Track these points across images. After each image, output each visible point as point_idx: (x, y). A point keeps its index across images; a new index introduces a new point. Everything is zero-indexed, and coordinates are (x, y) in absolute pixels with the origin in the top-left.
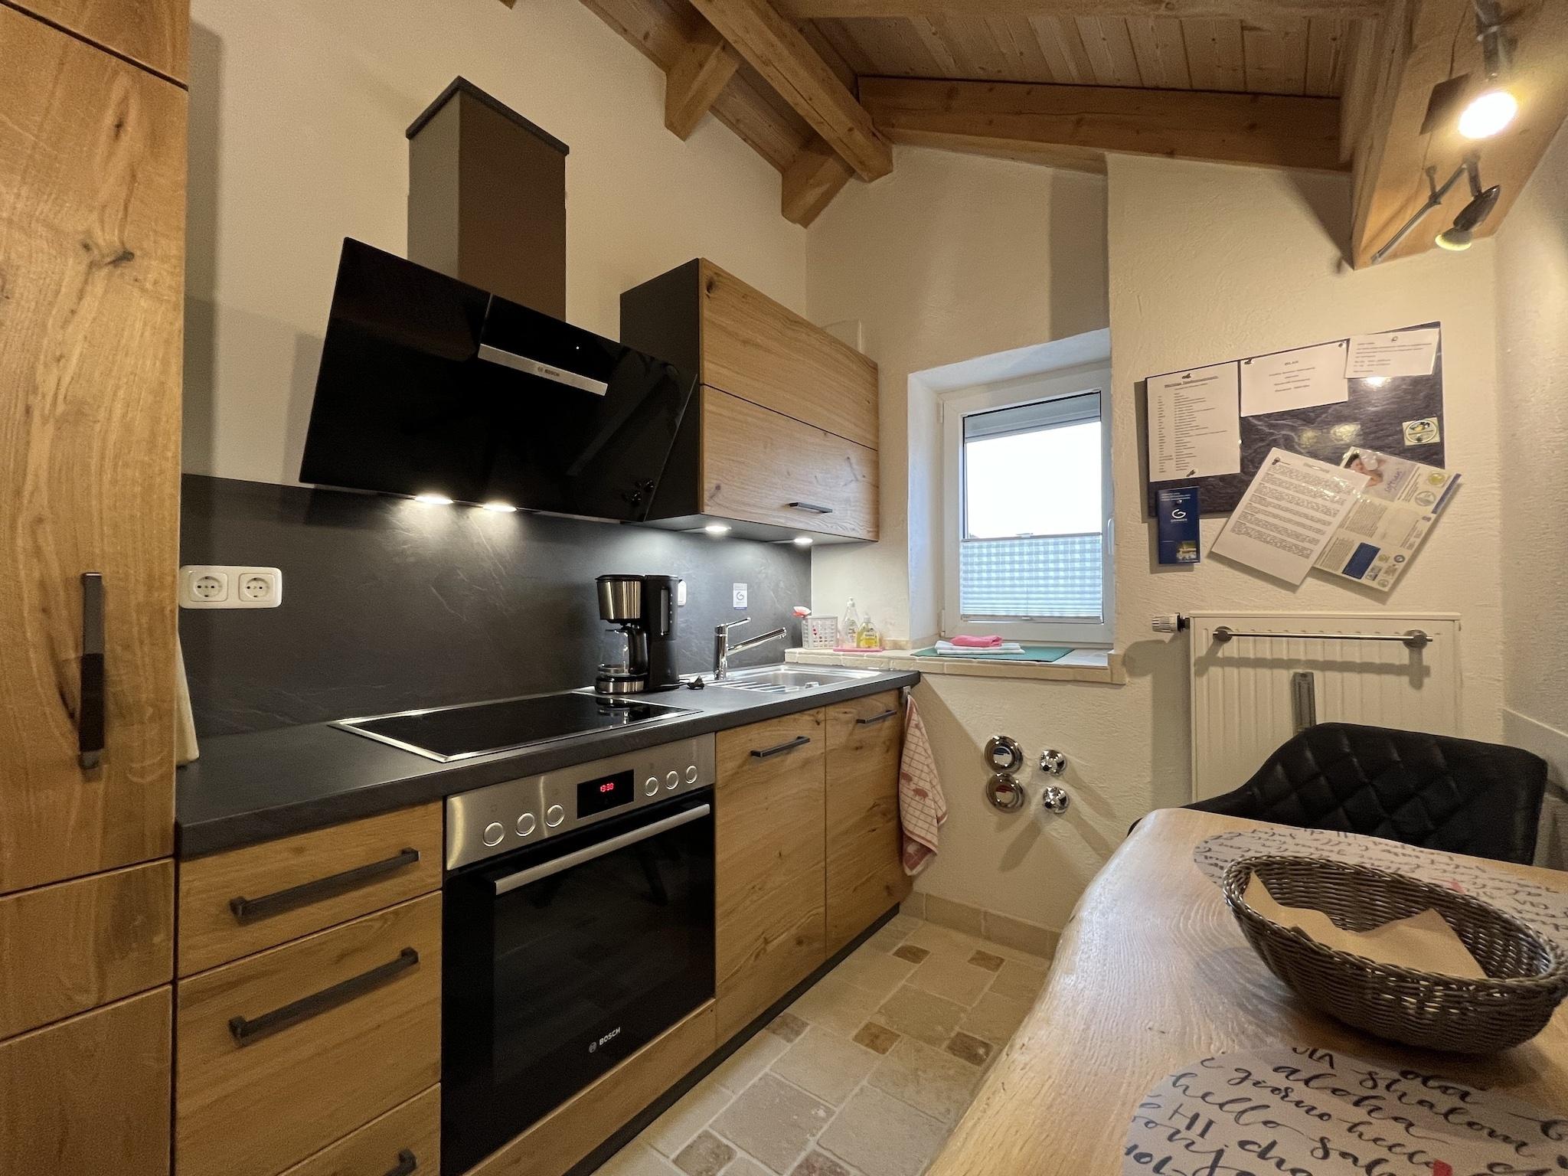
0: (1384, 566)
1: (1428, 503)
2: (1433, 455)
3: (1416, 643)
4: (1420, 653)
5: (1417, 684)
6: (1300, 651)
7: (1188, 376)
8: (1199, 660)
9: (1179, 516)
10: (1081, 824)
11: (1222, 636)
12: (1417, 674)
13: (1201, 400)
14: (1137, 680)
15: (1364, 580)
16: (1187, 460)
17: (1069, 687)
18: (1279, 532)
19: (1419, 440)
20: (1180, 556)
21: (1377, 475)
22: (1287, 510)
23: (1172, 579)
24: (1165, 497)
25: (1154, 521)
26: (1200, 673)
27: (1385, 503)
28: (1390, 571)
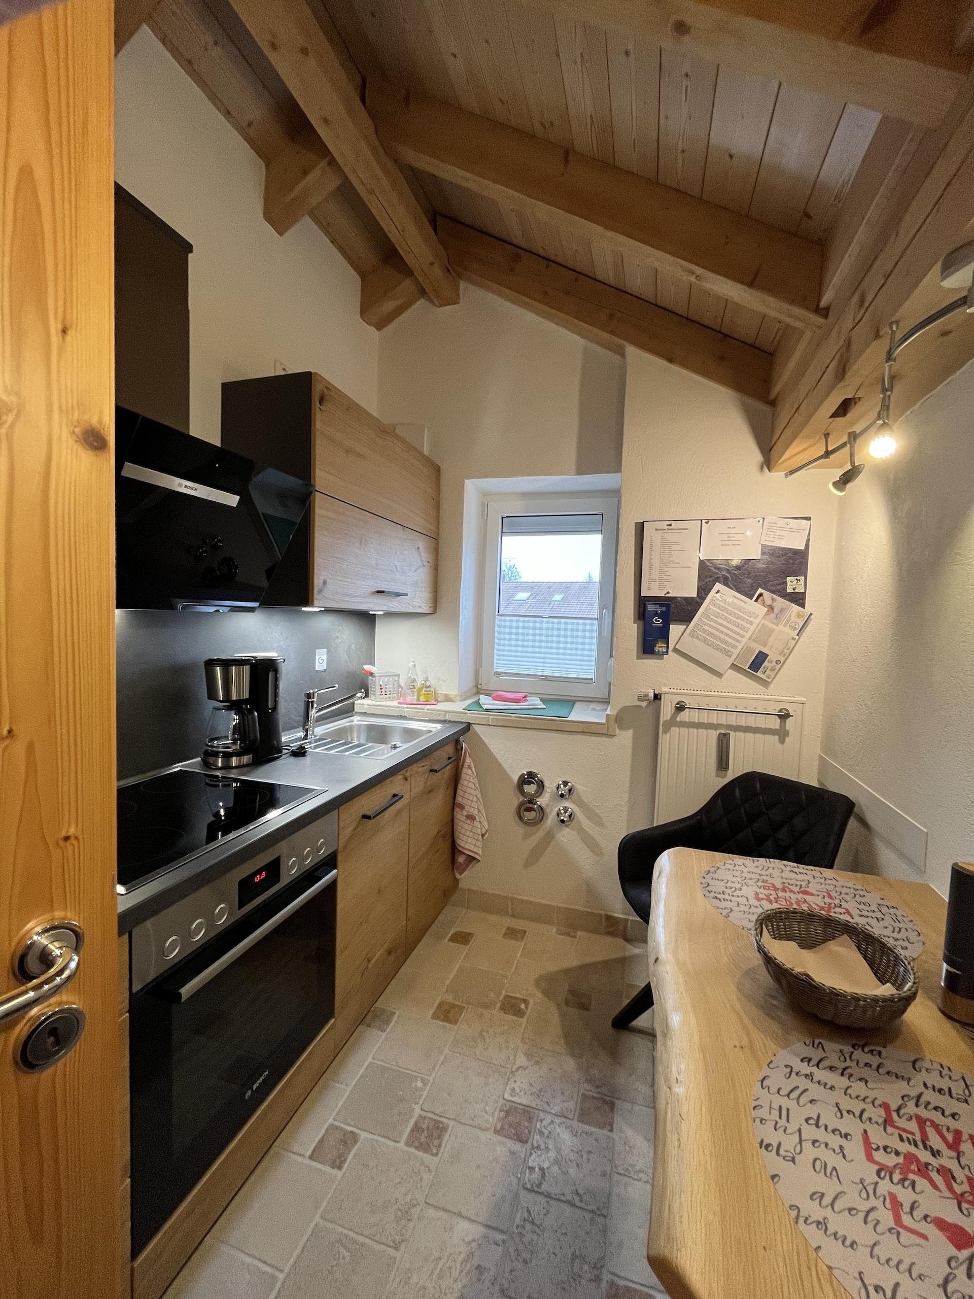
0: (770, 666)
1: (795, 629)
2: (798, 599)
3: (784, 716)
4: (785, 722)
5: (782, 741)
6: (723, 719)
7: (670, 525)
8: (665, 722)
9: (658, 622)
10: (581, 831)
11: (680, 708)
12: (782, 734)
13: (677, 543)
14: (624, 733)
15: (759, 674)
16: (666, 584)
17: (579, 736)
18: (716, 639)
19: (794, 589)
20: (657, 649)
21: (771, 608)
22: (721, 625)
23: (650, 663)
24: (651, 608)
25: (641, 623)
26: (665, 732)
27: (774, 627)
28: (772, 669)
